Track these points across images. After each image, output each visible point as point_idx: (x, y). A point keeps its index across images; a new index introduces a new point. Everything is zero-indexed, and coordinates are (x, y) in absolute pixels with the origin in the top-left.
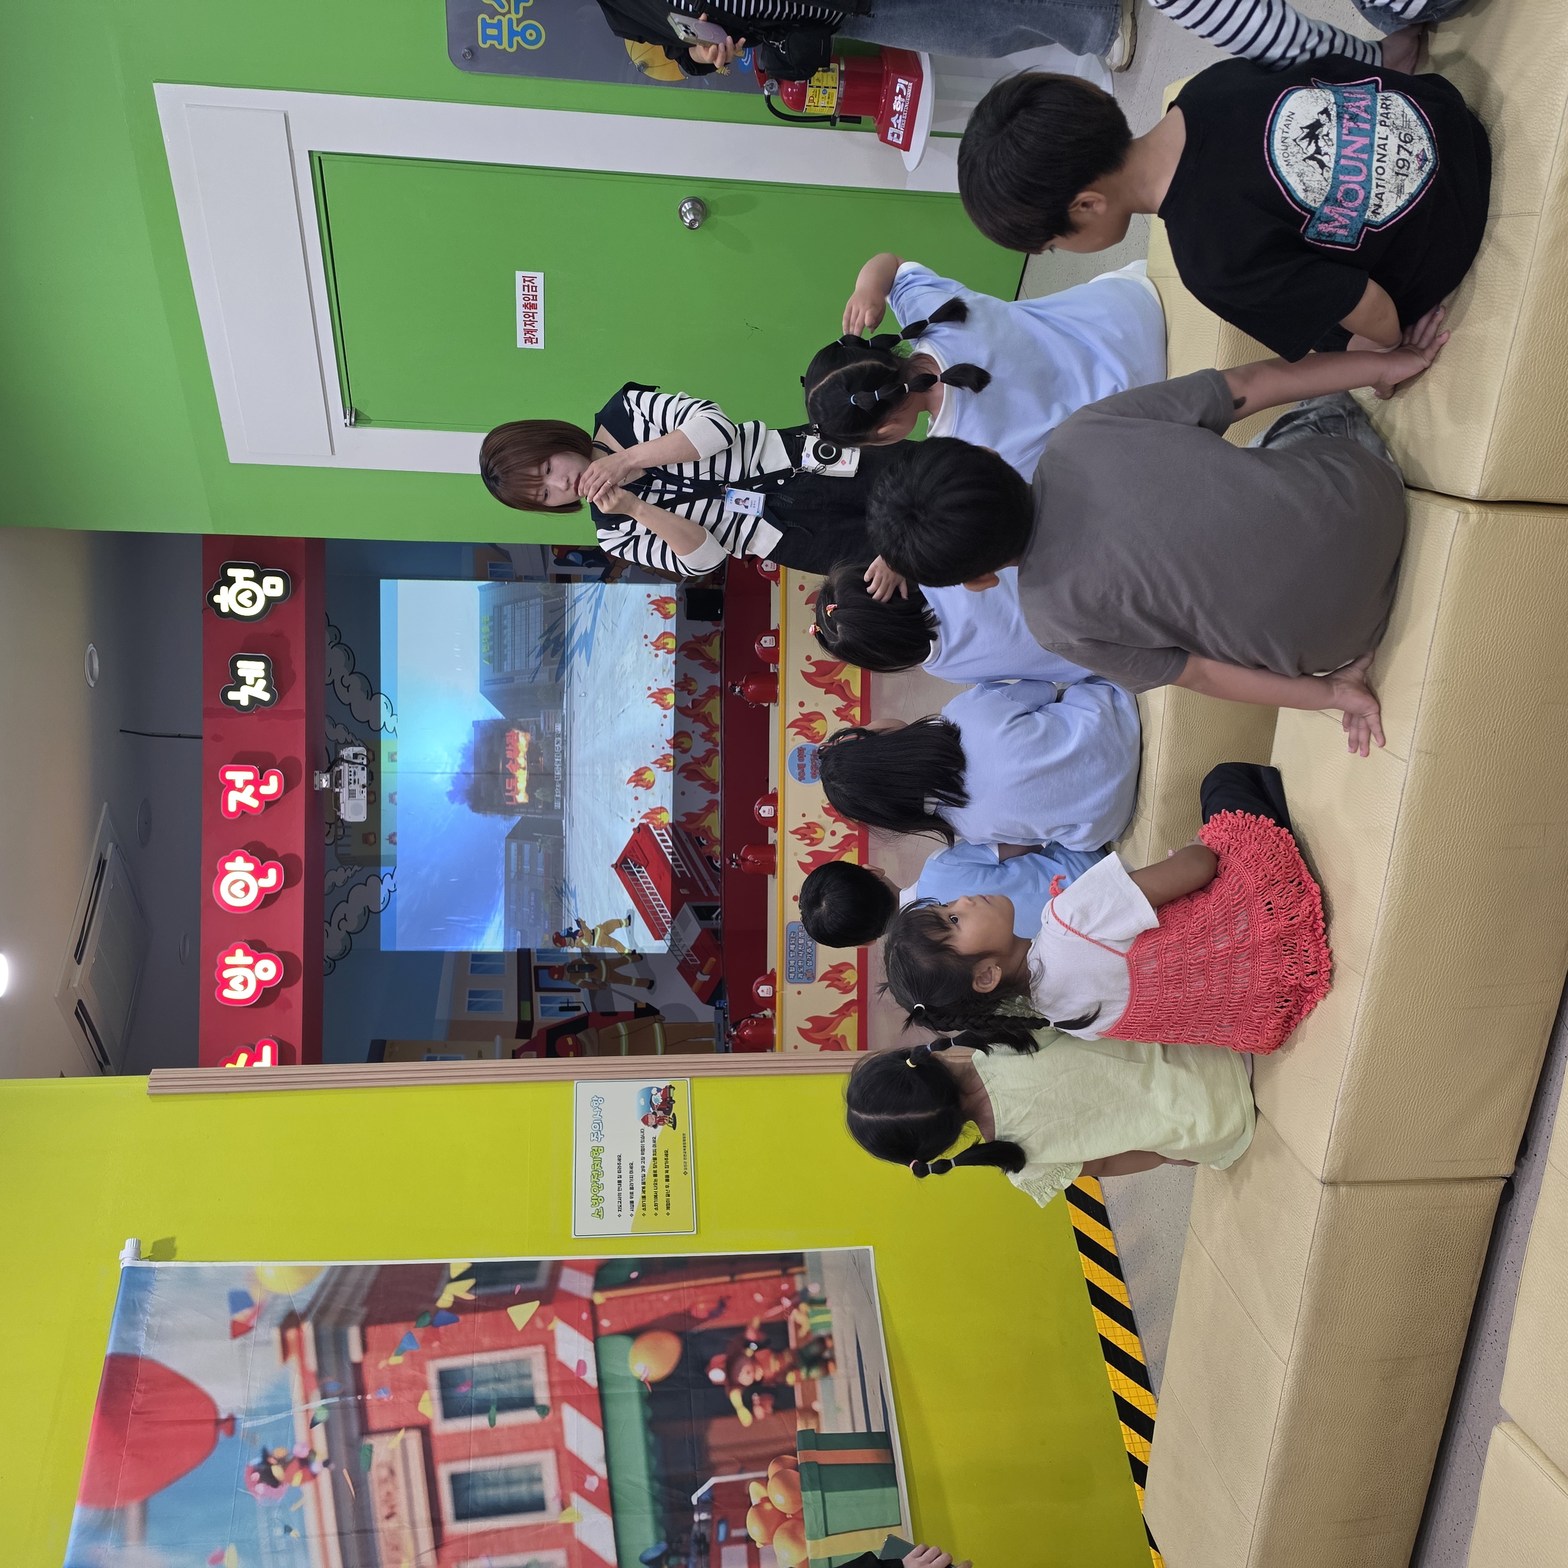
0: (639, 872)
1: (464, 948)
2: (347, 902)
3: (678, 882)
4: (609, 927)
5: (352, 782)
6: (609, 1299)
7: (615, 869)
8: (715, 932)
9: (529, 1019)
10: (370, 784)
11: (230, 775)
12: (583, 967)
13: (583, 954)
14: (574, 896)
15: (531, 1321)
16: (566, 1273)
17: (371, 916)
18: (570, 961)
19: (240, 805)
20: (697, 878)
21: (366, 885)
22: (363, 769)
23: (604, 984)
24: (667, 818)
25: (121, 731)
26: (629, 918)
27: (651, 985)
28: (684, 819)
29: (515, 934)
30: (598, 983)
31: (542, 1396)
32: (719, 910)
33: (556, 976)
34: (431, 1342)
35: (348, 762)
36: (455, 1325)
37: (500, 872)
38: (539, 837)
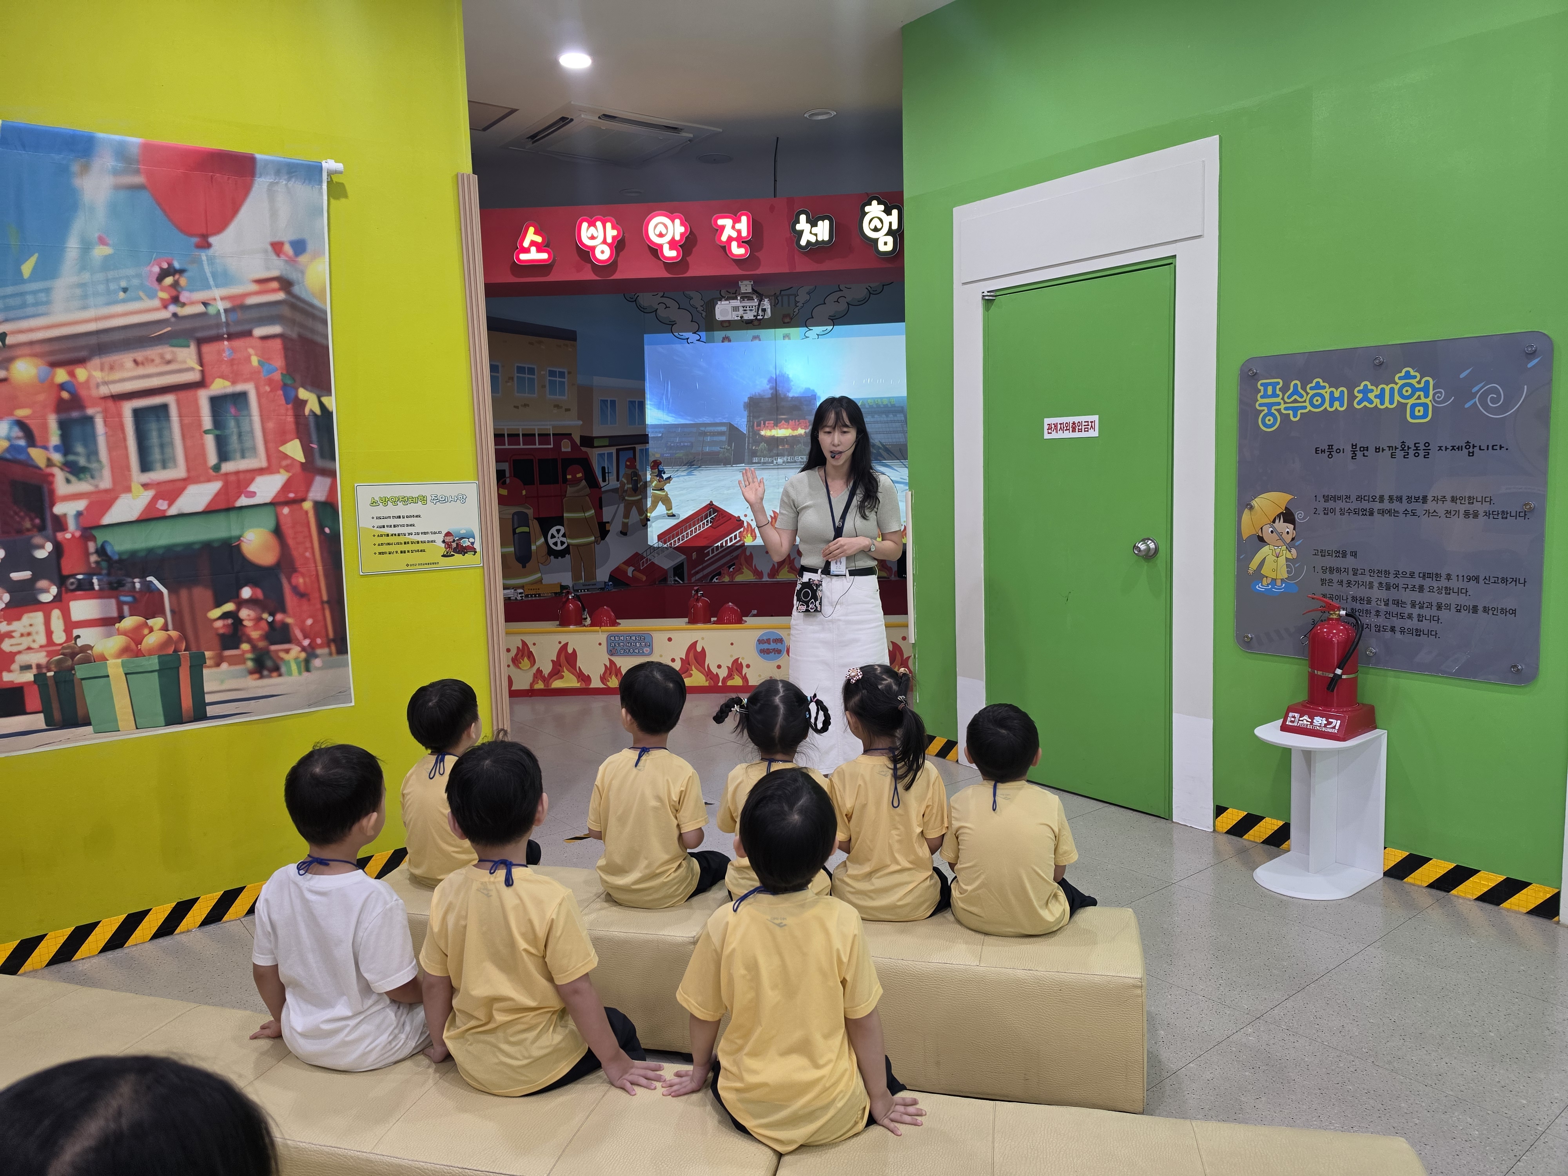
0: (707, 521)
1: (648, 395)
2: (679, 308)
3: (701, 551)
4: (667, 501)
5: (745, 308)
6: (307, 513)
7: (709, 504)
8: (665, 579)
9: (595, 445)
10: (743, 322)
11: (744, 219)
12: (635, 483)
13: (646, 482)
14: (689, 474)
15: (286, 456)
16: (328, 481)
17: (669, 326)
18: (640, 473)
19: (723, 228)
20: (704, 565)
21: (692, 321)
22: (754, 316)
23: (624, 499)
24: (748, 541)
25: (778, 138)
26: (674, 516)
27: (624, 533)
28: (748, 554)
29: (660, 432)
30: (624, 494)
31: (228, 467)
32: (681, 582)
33: (628, 463)
34: (269, 385)
35: (759, 305)
36: (283, 402)
37: (704, 419)
38: (731, 447)
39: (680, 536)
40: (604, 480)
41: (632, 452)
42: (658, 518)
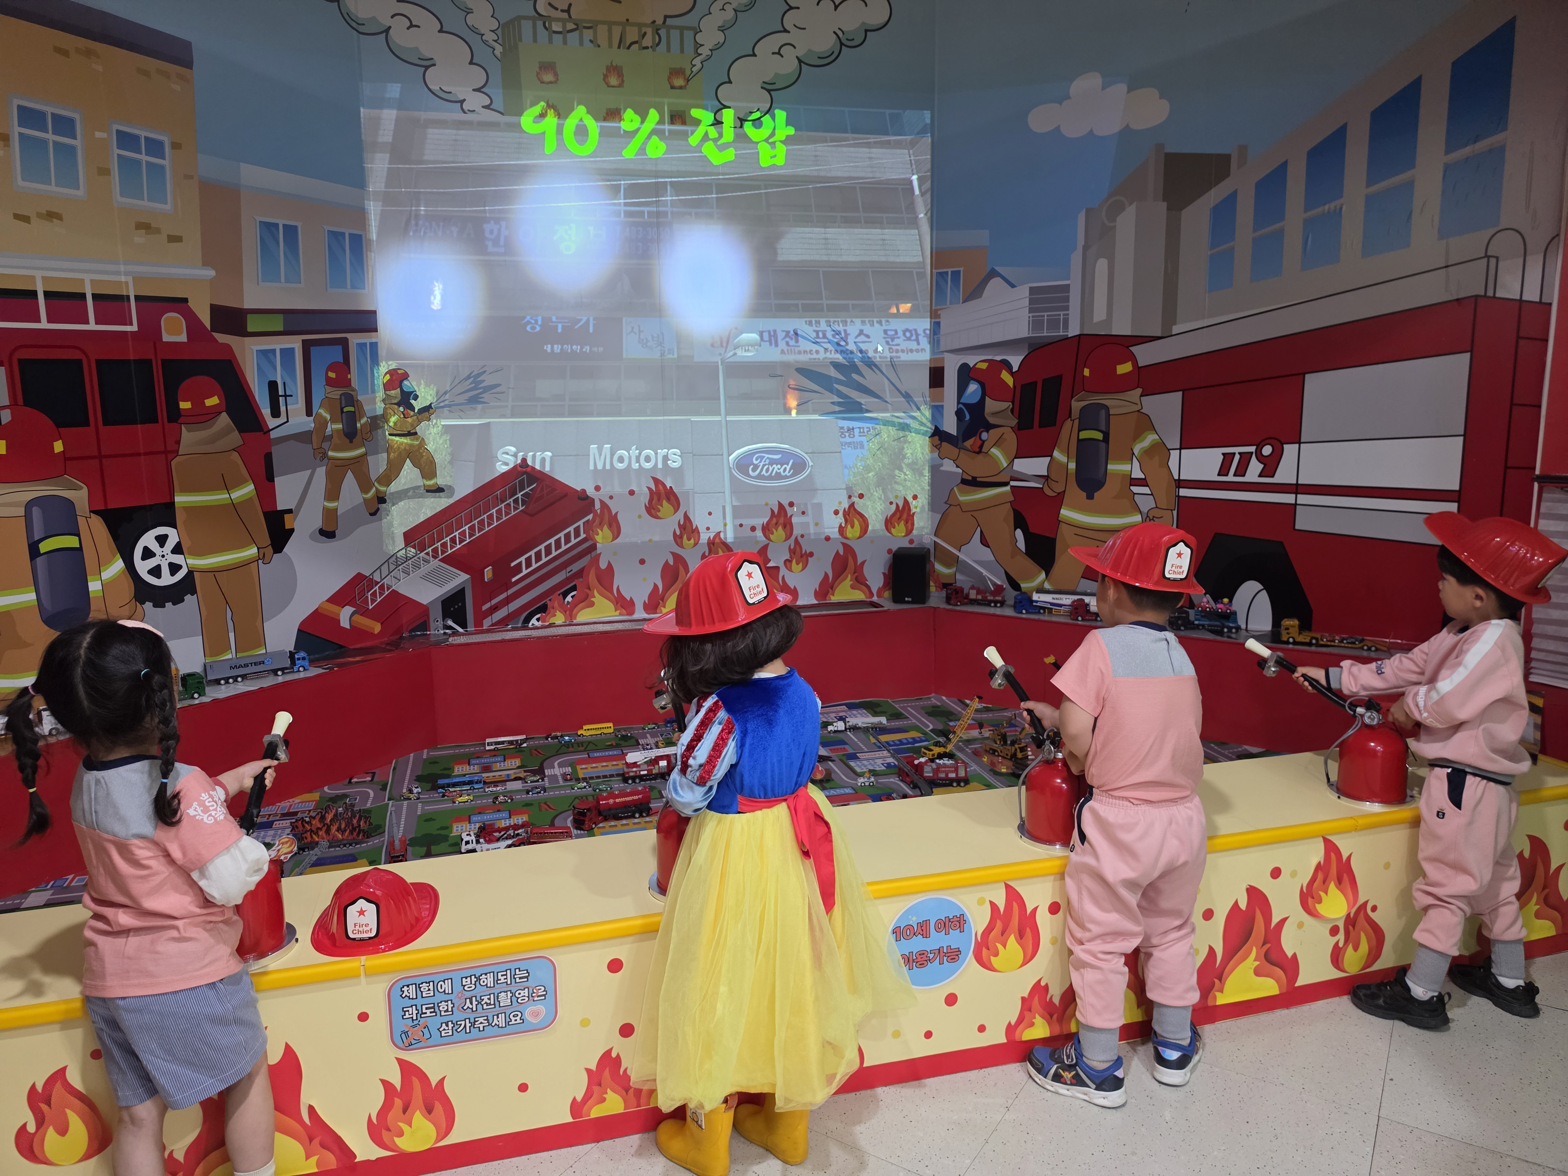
0: (516, 501)
2: (440, 31)
4: (423, 458)
7: (519, 466)
8: (425, 626)
9: (249, 330)
12: (351, 419)
13: (374, 418)
18: (359, 398)
21: (471, 63)
23: (325, 455)
26: (440, 490)
27: (327, 533)
28: (603, 565)
30: (326, 445)
33: (332, 375)
39: (457, 533)
40: (276, 413)
41: (339, 348)
42: (402, 495)
